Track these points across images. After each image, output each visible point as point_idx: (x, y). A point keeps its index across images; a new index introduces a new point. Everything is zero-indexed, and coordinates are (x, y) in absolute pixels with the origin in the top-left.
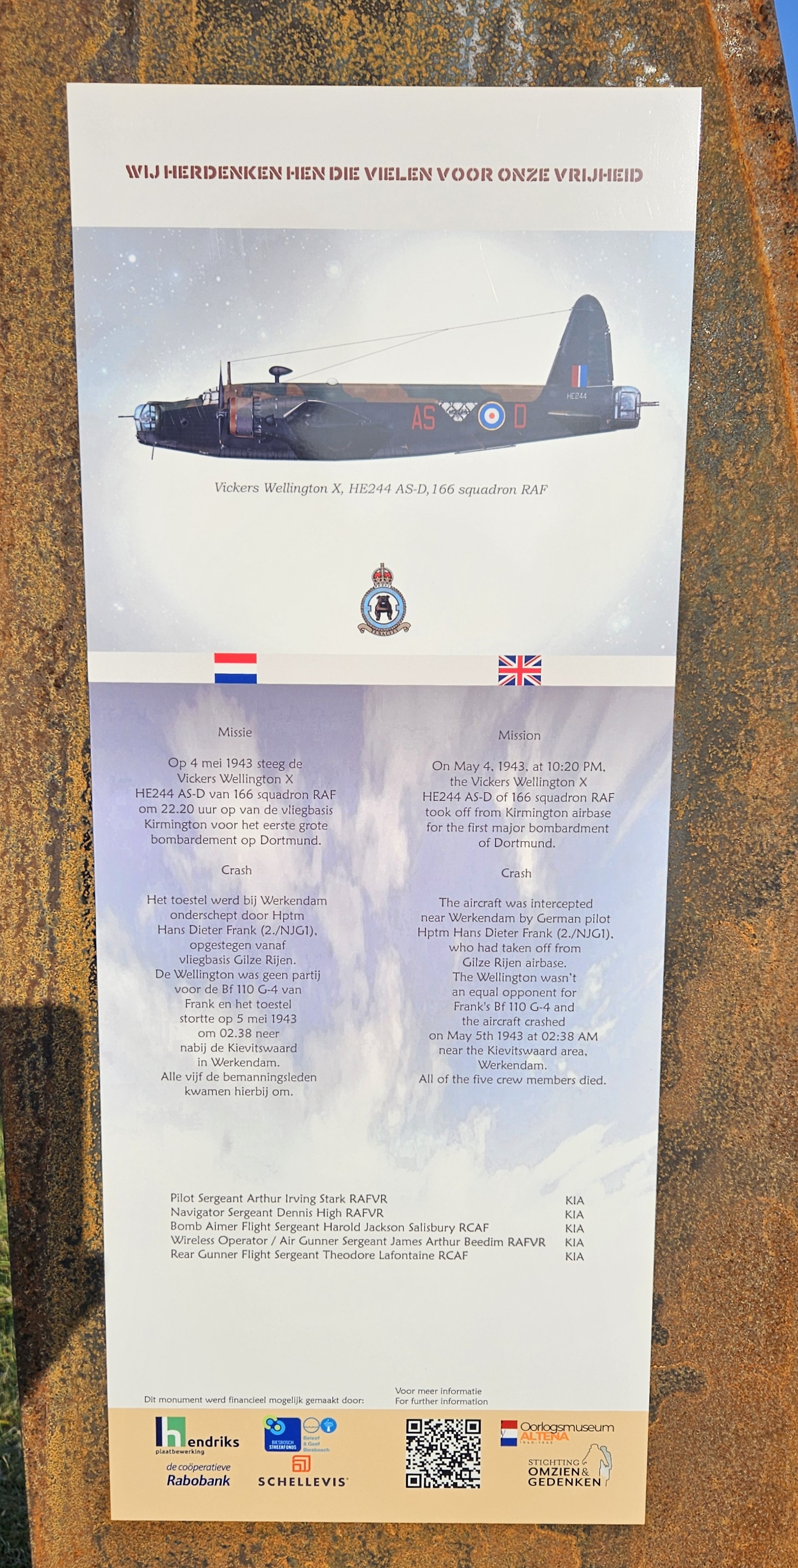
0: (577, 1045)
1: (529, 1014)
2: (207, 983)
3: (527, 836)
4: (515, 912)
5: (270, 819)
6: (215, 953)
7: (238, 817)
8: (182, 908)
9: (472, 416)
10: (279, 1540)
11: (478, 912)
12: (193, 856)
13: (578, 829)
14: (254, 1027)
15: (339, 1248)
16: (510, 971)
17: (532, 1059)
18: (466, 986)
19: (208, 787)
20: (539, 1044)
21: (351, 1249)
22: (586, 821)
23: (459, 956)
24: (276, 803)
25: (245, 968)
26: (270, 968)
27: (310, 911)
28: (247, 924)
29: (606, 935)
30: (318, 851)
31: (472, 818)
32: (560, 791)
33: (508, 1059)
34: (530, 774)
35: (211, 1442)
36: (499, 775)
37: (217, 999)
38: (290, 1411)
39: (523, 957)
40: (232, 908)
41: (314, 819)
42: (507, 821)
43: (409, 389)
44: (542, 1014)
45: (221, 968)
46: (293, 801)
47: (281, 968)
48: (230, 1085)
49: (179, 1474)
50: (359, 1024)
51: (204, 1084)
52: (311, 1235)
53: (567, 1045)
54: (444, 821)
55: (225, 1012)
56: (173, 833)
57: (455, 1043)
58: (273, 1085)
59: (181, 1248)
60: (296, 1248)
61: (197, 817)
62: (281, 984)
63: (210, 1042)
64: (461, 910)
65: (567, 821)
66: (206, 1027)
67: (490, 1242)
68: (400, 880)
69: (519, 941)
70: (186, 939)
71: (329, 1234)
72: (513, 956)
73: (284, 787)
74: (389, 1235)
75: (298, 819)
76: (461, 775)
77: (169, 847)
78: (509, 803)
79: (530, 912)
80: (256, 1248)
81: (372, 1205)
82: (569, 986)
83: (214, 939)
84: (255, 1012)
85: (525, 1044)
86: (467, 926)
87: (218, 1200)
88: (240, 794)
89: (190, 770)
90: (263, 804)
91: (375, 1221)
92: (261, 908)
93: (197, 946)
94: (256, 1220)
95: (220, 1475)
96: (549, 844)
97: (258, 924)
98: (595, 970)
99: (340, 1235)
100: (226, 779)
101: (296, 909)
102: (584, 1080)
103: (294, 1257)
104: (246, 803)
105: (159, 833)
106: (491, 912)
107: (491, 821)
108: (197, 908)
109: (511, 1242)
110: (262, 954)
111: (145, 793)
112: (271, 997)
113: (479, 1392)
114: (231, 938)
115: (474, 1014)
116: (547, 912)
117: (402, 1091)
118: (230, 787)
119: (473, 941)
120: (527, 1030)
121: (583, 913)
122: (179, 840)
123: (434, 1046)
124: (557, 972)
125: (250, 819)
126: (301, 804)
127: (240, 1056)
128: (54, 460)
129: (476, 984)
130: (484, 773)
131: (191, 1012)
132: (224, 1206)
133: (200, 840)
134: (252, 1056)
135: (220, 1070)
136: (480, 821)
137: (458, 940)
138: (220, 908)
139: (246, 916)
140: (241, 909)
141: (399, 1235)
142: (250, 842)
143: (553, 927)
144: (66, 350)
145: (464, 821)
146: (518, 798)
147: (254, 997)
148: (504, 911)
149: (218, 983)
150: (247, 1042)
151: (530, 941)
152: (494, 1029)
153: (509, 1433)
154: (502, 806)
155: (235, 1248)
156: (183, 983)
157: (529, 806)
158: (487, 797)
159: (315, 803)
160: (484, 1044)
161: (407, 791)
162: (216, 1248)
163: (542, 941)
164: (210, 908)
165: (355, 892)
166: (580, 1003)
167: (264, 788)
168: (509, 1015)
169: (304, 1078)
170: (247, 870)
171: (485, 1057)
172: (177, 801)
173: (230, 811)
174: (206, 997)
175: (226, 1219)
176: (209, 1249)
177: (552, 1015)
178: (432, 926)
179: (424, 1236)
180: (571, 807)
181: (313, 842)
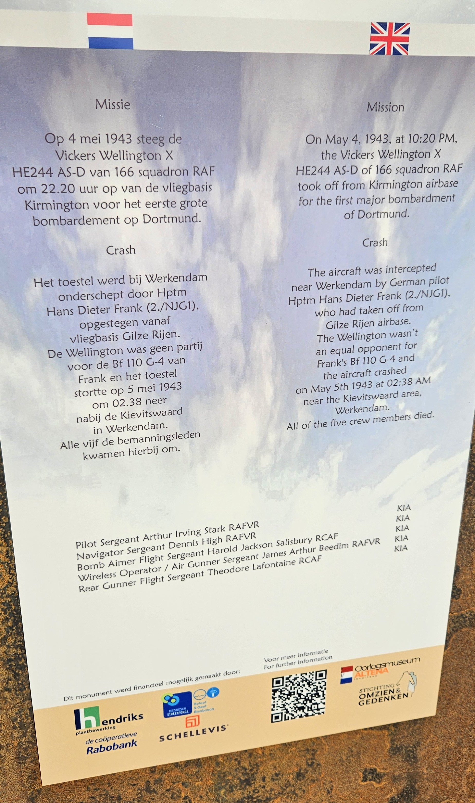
0: (414, 388)
1: (379, 366)
2: (97, 359)
3: (387, 207)
4: (372, 278)
5: (152, 197)
6: (104, 332)
7: (119, 196)
8: (69, 290)
10: (176, 773)
11: (341, 279)
12: (76, 237)
13: (430, 198)
14: (144, 396)
15: (221, 566)
16: (365, 331)
17: (378, 403)
19: (88, 165)
20: (385, 390)
21: (229, 566)
22: (438, 191)
23: (323, 320)
24: (157, 181)
25: (133, 344)
26: (157, 342)
27: (192, 287)
28: (133, 302)
29: (445, 294)
30: (198, 227)
31: (340, 192)
32: (417, 163)
33: (358, 404)
34: (393, 147)
35: (121, 719)
36: (366, 148)
37: (108, 373)
38: (182, 688)
39: (376, 318)
40: (117, 288)
41: (194, 196)
42: (370, 193)
44: (389, 365)
45: (110, 345)
46: (174, 179)
47: (166, 342)
48: (124, 448)
49: (96, 745)
51: (100, 449)
52: (197, 559)
53: (407, 389)
54: (313, 195)
55: (117, 385)
56: (54, 214)
57: (317, 395)
58: (162, 444)
59: (87, 584)
60: (186, 570)
61: (79, 197)
62: (167, 356)
63: (103, 412)
64: (328, 279)
65: (421, 192)
66: (100, 399)
67: (339, 546)
69: (374, 304)
70: (76, 319)
71: (212, 557)
72: (368, 318)
73: (165, 164)
74: (260, 552)
75: (178, 197)
76: (332, 148)
77: (52, 229)
78: (373, 176)
79: (385, 277)
80: (152, 576)
81: (247, 530)
82: (411, 340)
83: (102, 318)
84: (144, 382)
85: (374, 391)
86: (332, 293)
87: (117, 542)
88: (121, 172)
89: (68, 147)
90: (144, 182)
91: (250, 542)
92: (146, 286)
93: (87, 326)
94: (151, 554)
95: (129, 740)
96: (404, 214)
97: (143, 302)
98: (433, 324)
99: (220, 556)
100: (106, 156)
101: (179, 286)
102: (419, 416)
103: (183, 578)
104: (127, 181)
105: (41, 214)
106: (351, 279)
107: (356, 194)
108: (84, 290)
109: (354, 544)
110: (148, 330)
111: (23, 172)
112: (158, 368)
113: (326, 652)
114: (119, 317)
115: (333, 370)
116: (399, 276)
117: (272, 438)
118: (110, 165)
119: (335, 306)
120: (375, 379)
121: (427, 276)
122: (60, 222)
123: (300, 399)
124: (402, 328)
125: (132, 197)
126: (181, 181)
127: (132, 422)
129: (337, 344)
130: (352, 147)
131: (84, 387)
132: (123, 547)
133: (84, 221)
134: (143, 421)
135: (114, 436)
136: (345, 194)
137: (322, 306)
138: (107, 288)
139: (133, 294)
140: (127, 288)
141: (268, 550)
142: (132, 221)
143: (402, 290)
145: (331, 195)
146: (382, 170)
147: (143, 369)
148: (362, 278)
149: (109, 359)
150: (138, 409)
151: (384, 304)
152: (349, 381)
153: (347, 675)
154: (366, 179)
155: (134, 578)
156: (76, 361)
157: (389, 178)
158: (354, 170)
159: (194, 180)
160: (340, 394)
161: (281, 166)
162: (119, 579)
163: (392, 302)
164: (97, 288)
165: (233, 267)
166: (419, 353)
167: (145, 165)
168: (361, 367)
169: (189, 435)
170: (131, 250)
171: (341, 404)
172: (57, 180)
173: (111, 190)
174: (98, 373)
175: (125, 557)
176: (112, 581)
177: (397, 365)
178: (300, 295)
179: (287, 548)
180: (426, 178)
181: (192, 219)
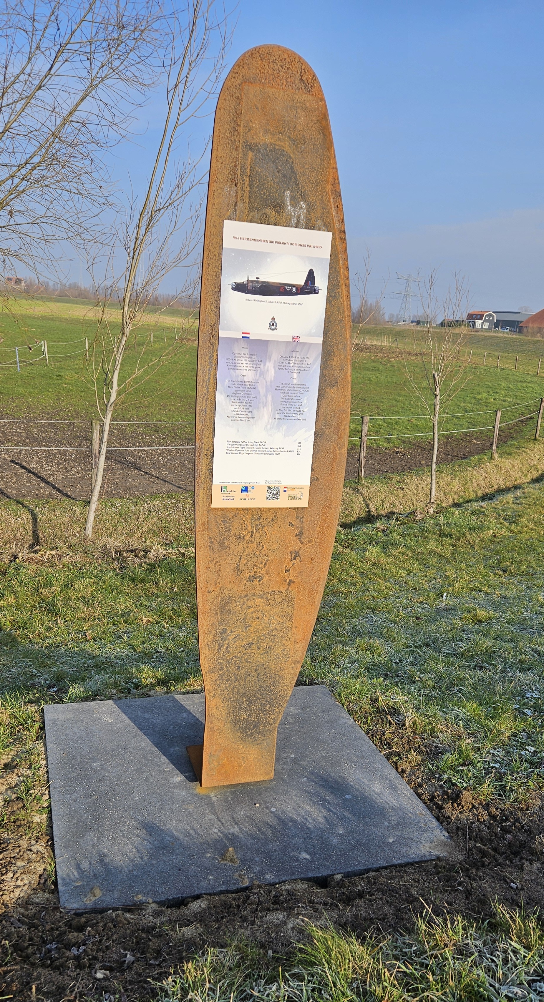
0: (302, 413)
1: (294, 406)
2: (236, 398)
3: (295, 371)
5: (250, 366)
6: (238, 392)
8: (233, 383)
9: (291, 290)
10: (242, 512)
11: (286, 386)
12: (235, 372)
13: (304, 370)
14: (244, 407)
15: (257, 452)
16: (291, 398)
17: (294, 415)
18: (283, 400)
19: (239, 359)
21: (259, 452)
22: (306, 369)
23: (282, 394)
24: (252, 363)
25: (244, 395)
27: (256, 384)
28: (244, 387)
29: (308, 391)
30: (258, 372)
32: (302, 363)
33: (290, 415)
34: (297, 359)
35: (231, 491)
36: (291, 359)
37: (238, 402)
38: (246, 485)
40: (242, 383)
41: (258, 366)
42: (292, 368)
43: (280, 284)
44: (296, 406)
47: (250, 396)
48: (239, 419)
49: (225, 498)
50: (264, 407)
51: (234, 419)
52: (252, 449)
53: (300, 413)
54: (281, 367)
55: (239, 404)
56: (232, 367)
57: (280, 412)
58: (247, 419)
59: (228, 452)
60: (249, 452)
61: (237, 365)
63: (236, 410)
64: (283, 385)
65: (302, 369)
66: (236, 407)
67: (284, 451)
68: (273, 379)
69: (293, 392)
70: (233, 389)
71: (256, 449)
72: (292, 395)
73: (253, 359)
74: (266, 450)
75: (255, 366)
76: (285, 358)
77: (231, 370)
78: (293, 364)
79: (295, 386)
80: (242, 452)
81: (263, 444)
82: (301, 401)
83: (238, 389)
84: (245, 404)
85: (293, 412)
86: (284, 388)
88: (245, 360)
89: (236, 355)
90: (249, 363)
91: (264, 447)
92: (247, 383)
93: (235, 391)
94: (242, 446)
95: (232, 498)
96: (299, 373)
97: (246, 387)
98: (306, 398)
99: (257, 450)
100: (243, 357)
101: (254, 384)
102: (303, 420)
103: (249, 454)
104: (246, 362)
105: (230, 367)
106: (288, 386)
107: (289, 368)
108: (236, 383)
109: (288, 451)
110: (247, 393)
111: (228, 359)
112: (248, 401)
113: (281, 481)
114: (242, 389)
115: (284, 406)
116: (298, 386)
117: (270, 421)
118: (243, 359)
119: (285, 391)
120: (293, 409)
121: (304, 387)
122: (233, 369)
123: (277, 412)
124: (299, 398)
125: (246, 365)
126: (256, 363)
127: (242, 413)
128: (216, 292)
129: (285, 400)
130: (289, 359)
131: (233, 404)
132: (237, 443)
133: (237, 369)
134: (244, 413)
135: (238, 416)
136: (287, 368)
137: (282, 391)
138: (240, 383)
139: (244, 385)
140: (244, 383)
141: (268, 450)
142: (246, 370)
143: (299, 389)
144: (219, 271)
145: (284, 368)
146: (295, 363)
147: (245, 401)
148: (291, 386)
149: (239, 398)
150: (243, 410)
151: (295, 392)
152: (287, 409)
153: (285, 489)
154: (291, 365)
155: (238, 452)
156: (232, 398)
157: (296, 365)
158: (289, 363)
159: (258, 363)
160: (285, 412)
161: (275, 361)
162: (235, 452)
163: (297, 392)
164: (238, 383)
165: (264, 381)
166: (303, 404)
167: (249, 359)
168: (290, 406)
169: (253, 418)
170: (245, 376)
171: (285, 415)
172: (233, 361)
173: (243, 364)
174: (236, 401)
175: (237, 446)
176: (233, 452)
177: (298, 407)
178: (278, 388)
179: (272, 450)
180: (303, 366)
181: (257, 370)
